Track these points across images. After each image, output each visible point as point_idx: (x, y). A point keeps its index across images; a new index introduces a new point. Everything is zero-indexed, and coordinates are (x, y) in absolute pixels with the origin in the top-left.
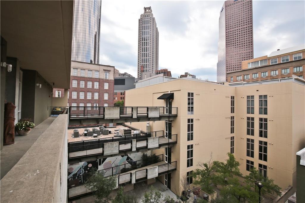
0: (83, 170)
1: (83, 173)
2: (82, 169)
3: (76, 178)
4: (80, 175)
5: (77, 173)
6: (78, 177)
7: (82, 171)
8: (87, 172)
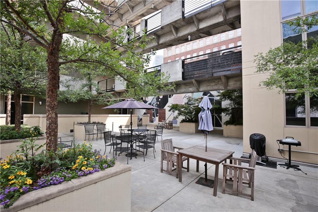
0: (156, 100)
1: (156, 103)
4: (153, 105)
5: (151, 102)
7: (154, 102)
8: (158, 103)
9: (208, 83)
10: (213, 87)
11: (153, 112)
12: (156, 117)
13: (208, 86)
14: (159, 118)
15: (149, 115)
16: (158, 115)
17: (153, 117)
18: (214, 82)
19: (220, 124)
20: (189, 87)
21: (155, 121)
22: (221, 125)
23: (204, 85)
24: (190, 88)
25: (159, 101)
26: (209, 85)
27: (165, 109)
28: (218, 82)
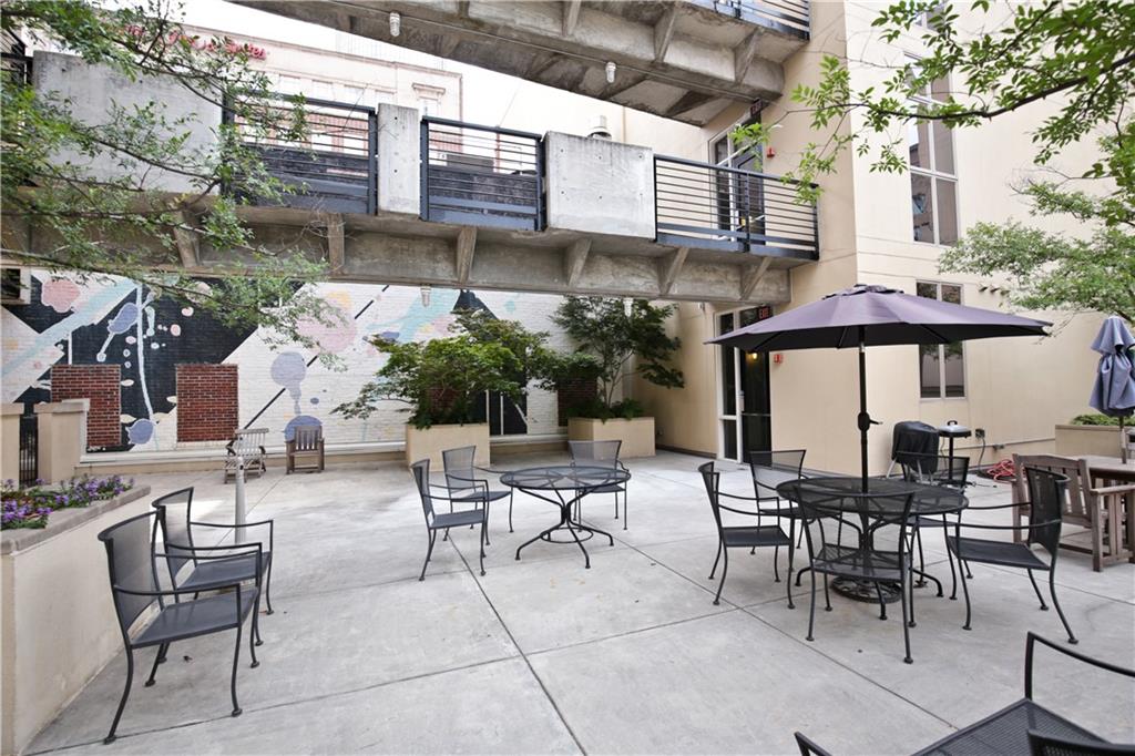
0: (151, 312)
1: (151, 332)
2: (139, 305)
3: (101, 357)
4: (130, 340)
5: (104, 323)
6: (114, 355)
7: (139, 321)
8: (176, 330)
9: (698, 271)
10: (713, 289)
11: (129, 383)
12: (154, 417)
13: (696, 280)
14: (179, 417)
15: (86, 403)
16: (172, 399)
17: (126, 418)
18: (715, 271)
19: (522, 421)
20: (629, 270)
21: (145, 438)
22: (525, 426)
23: (683, 277)
24: (633, 275)
25: (181, 320)
26: (701, 280)
27: (235, 368)
28: (726, 273)
